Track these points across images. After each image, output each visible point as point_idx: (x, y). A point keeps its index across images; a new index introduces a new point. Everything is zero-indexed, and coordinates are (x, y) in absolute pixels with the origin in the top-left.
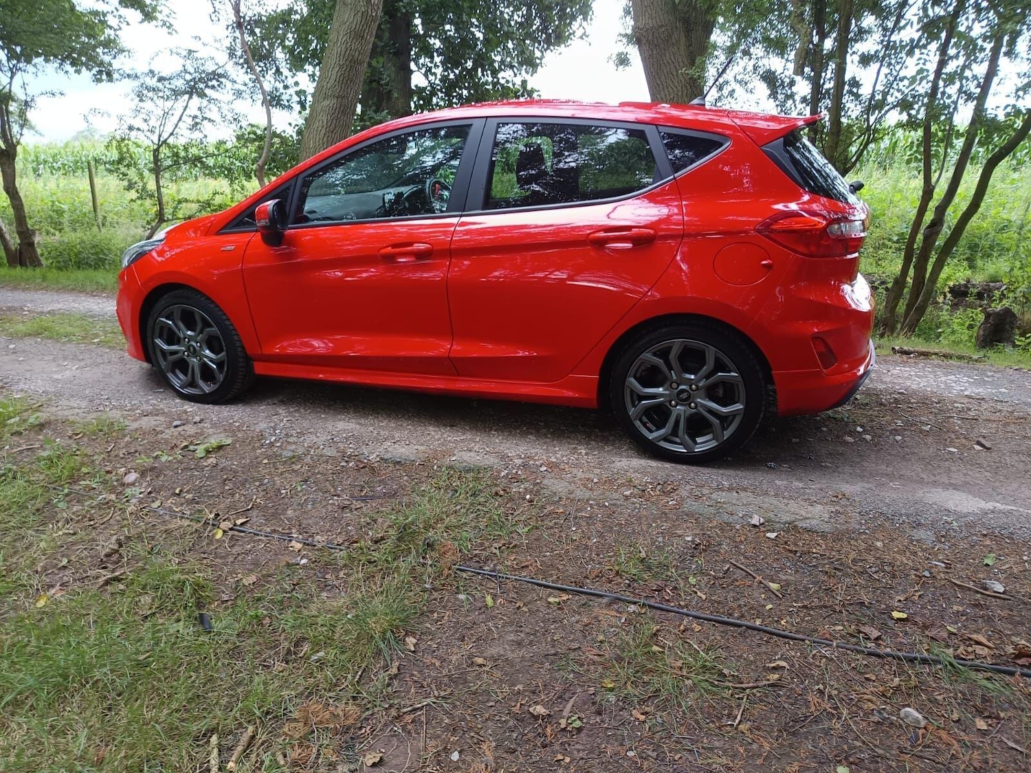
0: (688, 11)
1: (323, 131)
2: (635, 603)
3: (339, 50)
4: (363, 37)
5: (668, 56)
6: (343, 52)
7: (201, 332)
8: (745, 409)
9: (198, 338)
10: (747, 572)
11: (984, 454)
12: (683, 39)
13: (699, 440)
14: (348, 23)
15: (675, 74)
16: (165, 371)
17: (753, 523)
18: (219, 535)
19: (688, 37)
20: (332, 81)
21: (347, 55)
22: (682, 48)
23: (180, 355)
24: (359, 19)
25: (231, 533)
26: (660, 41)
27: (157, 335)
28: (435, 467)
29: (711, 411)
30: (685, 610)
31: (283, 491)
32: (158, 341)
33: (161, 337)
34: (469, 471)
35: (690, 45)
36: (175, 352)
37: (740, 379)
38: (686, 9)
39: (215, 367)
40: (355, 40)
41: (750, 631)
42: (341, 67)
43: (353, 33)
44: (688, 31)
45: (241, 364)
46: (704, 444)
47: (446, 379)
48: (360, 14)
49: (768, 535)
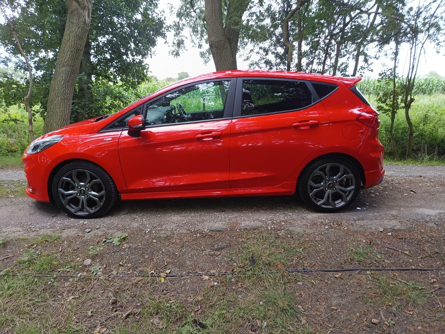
0: (229, 36)
1: (63, 81)
2: (368, 270)
3: (71, 44)
4: (82, 39)
5: (224, 53)
6: (73, 45)
7: (89, 182)
8: (355, 187)
9: (87, 186)
10: (394, 249)
11: (415, 194)
12: (229, 46)
13: (336, 202)
14: (75, 32)
15: (227, 60)
16: (65, 205)
17: (380, 231)
18: (163, 280)
19: (231, 46)
20: (67, 58)
21: (74, 47)
22: (229, 50)
23: (75, 195)
24: (81, 30)
25: (167, 278)
26: (221, 47)
27: (60, 187)
28: (238, 230)
29: (341, 190)
30: (386, 268)
31: (177, 253)
32: (61, 190)
33: (62, 188)
34: (254, 229)
35: (231, 49)
36: (71, 194)
37: (354, 177)
38: (228, 35)
39: (97, 199)
40: (78, 40)
41: (413, 271)
42: (72, 52)
43: (77, 37)
44: (230, 43)
45: (113, 196)
46: (340, 204)
47: (225, 190)
48: (81, 28)
49: (388, 234)
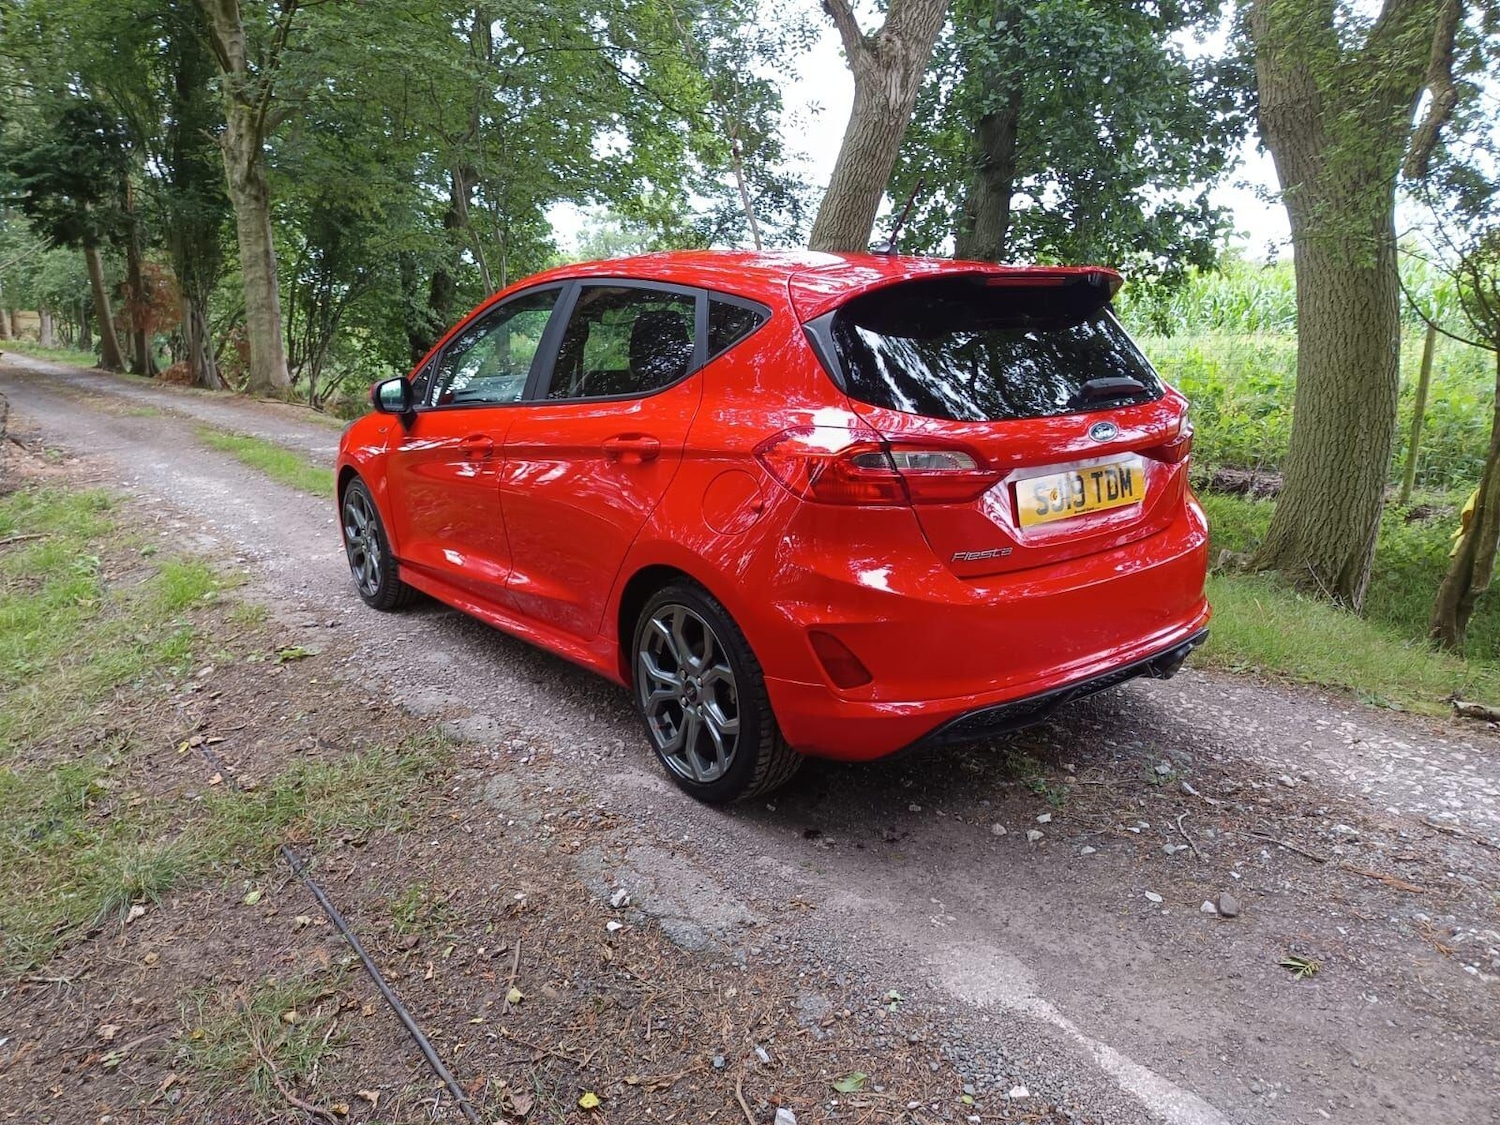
8: (741, 728)
17: (612, 900)
18: (184, 748)
25: (193, 750)
26: (1297, 126)
28: (430, 727)
29: (714, 720)
31: (283, 718)
37: (734, 680)
42: (843, 198)
48: (871, 125)
49: (611, 924)
